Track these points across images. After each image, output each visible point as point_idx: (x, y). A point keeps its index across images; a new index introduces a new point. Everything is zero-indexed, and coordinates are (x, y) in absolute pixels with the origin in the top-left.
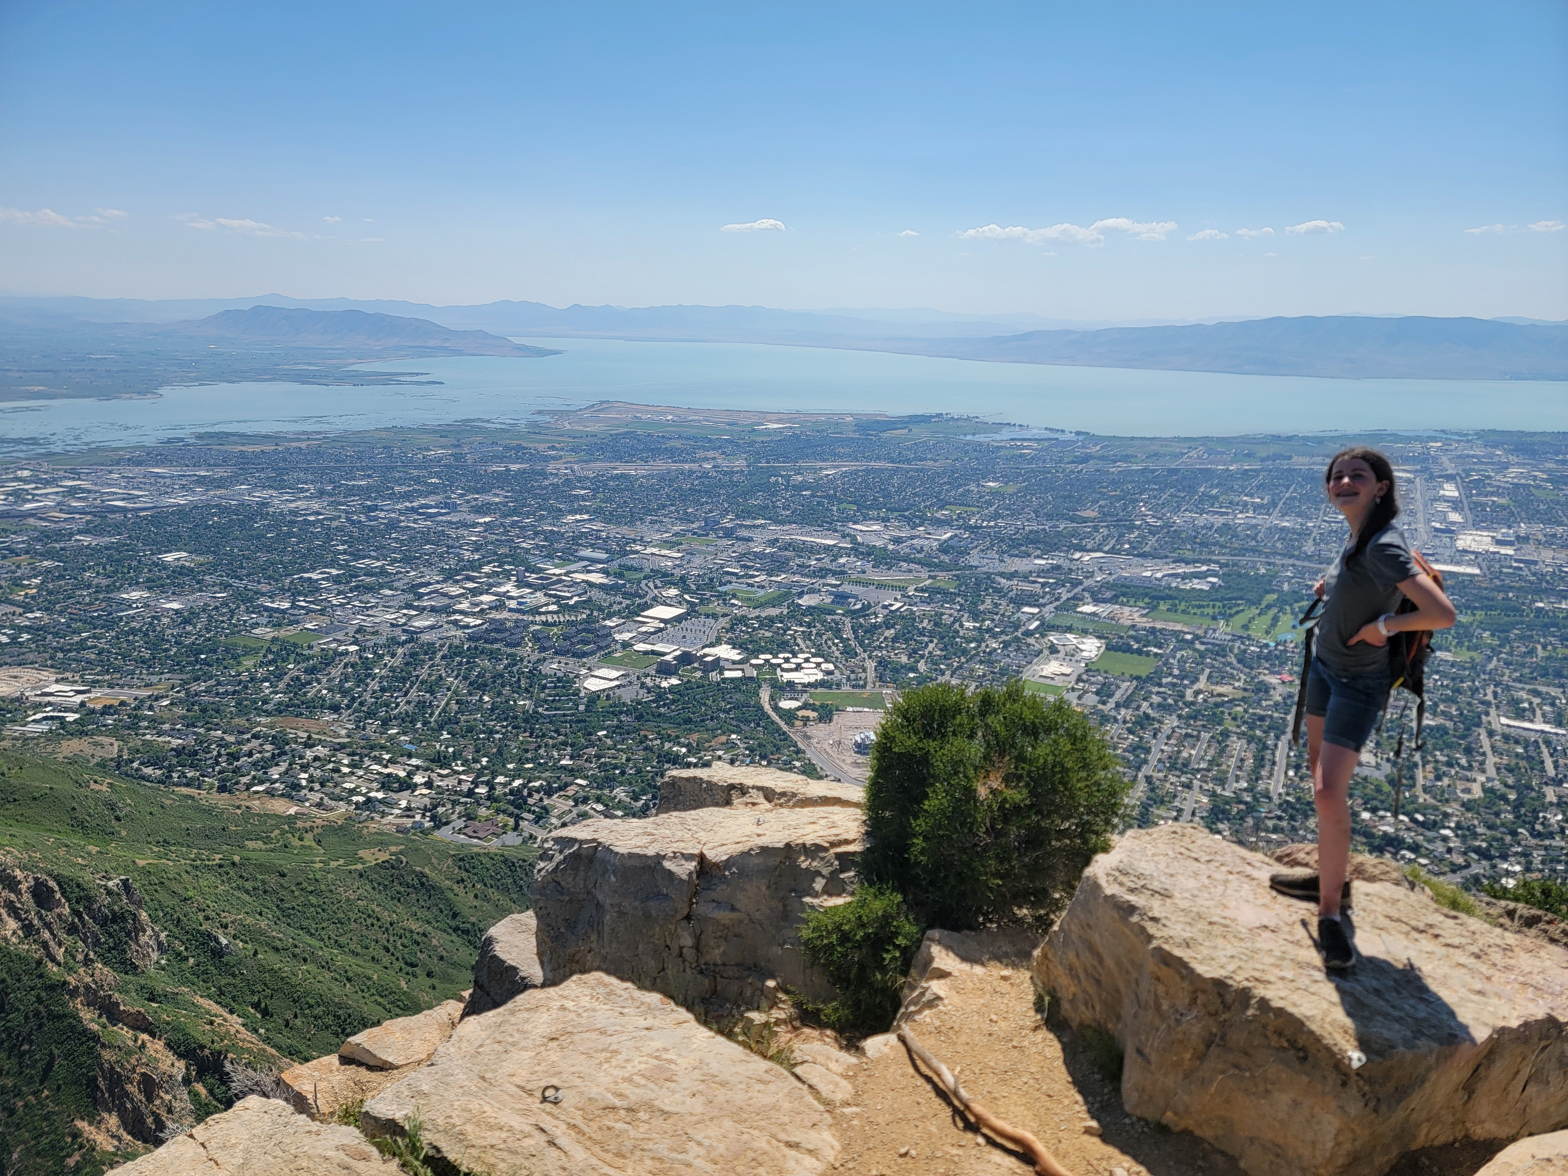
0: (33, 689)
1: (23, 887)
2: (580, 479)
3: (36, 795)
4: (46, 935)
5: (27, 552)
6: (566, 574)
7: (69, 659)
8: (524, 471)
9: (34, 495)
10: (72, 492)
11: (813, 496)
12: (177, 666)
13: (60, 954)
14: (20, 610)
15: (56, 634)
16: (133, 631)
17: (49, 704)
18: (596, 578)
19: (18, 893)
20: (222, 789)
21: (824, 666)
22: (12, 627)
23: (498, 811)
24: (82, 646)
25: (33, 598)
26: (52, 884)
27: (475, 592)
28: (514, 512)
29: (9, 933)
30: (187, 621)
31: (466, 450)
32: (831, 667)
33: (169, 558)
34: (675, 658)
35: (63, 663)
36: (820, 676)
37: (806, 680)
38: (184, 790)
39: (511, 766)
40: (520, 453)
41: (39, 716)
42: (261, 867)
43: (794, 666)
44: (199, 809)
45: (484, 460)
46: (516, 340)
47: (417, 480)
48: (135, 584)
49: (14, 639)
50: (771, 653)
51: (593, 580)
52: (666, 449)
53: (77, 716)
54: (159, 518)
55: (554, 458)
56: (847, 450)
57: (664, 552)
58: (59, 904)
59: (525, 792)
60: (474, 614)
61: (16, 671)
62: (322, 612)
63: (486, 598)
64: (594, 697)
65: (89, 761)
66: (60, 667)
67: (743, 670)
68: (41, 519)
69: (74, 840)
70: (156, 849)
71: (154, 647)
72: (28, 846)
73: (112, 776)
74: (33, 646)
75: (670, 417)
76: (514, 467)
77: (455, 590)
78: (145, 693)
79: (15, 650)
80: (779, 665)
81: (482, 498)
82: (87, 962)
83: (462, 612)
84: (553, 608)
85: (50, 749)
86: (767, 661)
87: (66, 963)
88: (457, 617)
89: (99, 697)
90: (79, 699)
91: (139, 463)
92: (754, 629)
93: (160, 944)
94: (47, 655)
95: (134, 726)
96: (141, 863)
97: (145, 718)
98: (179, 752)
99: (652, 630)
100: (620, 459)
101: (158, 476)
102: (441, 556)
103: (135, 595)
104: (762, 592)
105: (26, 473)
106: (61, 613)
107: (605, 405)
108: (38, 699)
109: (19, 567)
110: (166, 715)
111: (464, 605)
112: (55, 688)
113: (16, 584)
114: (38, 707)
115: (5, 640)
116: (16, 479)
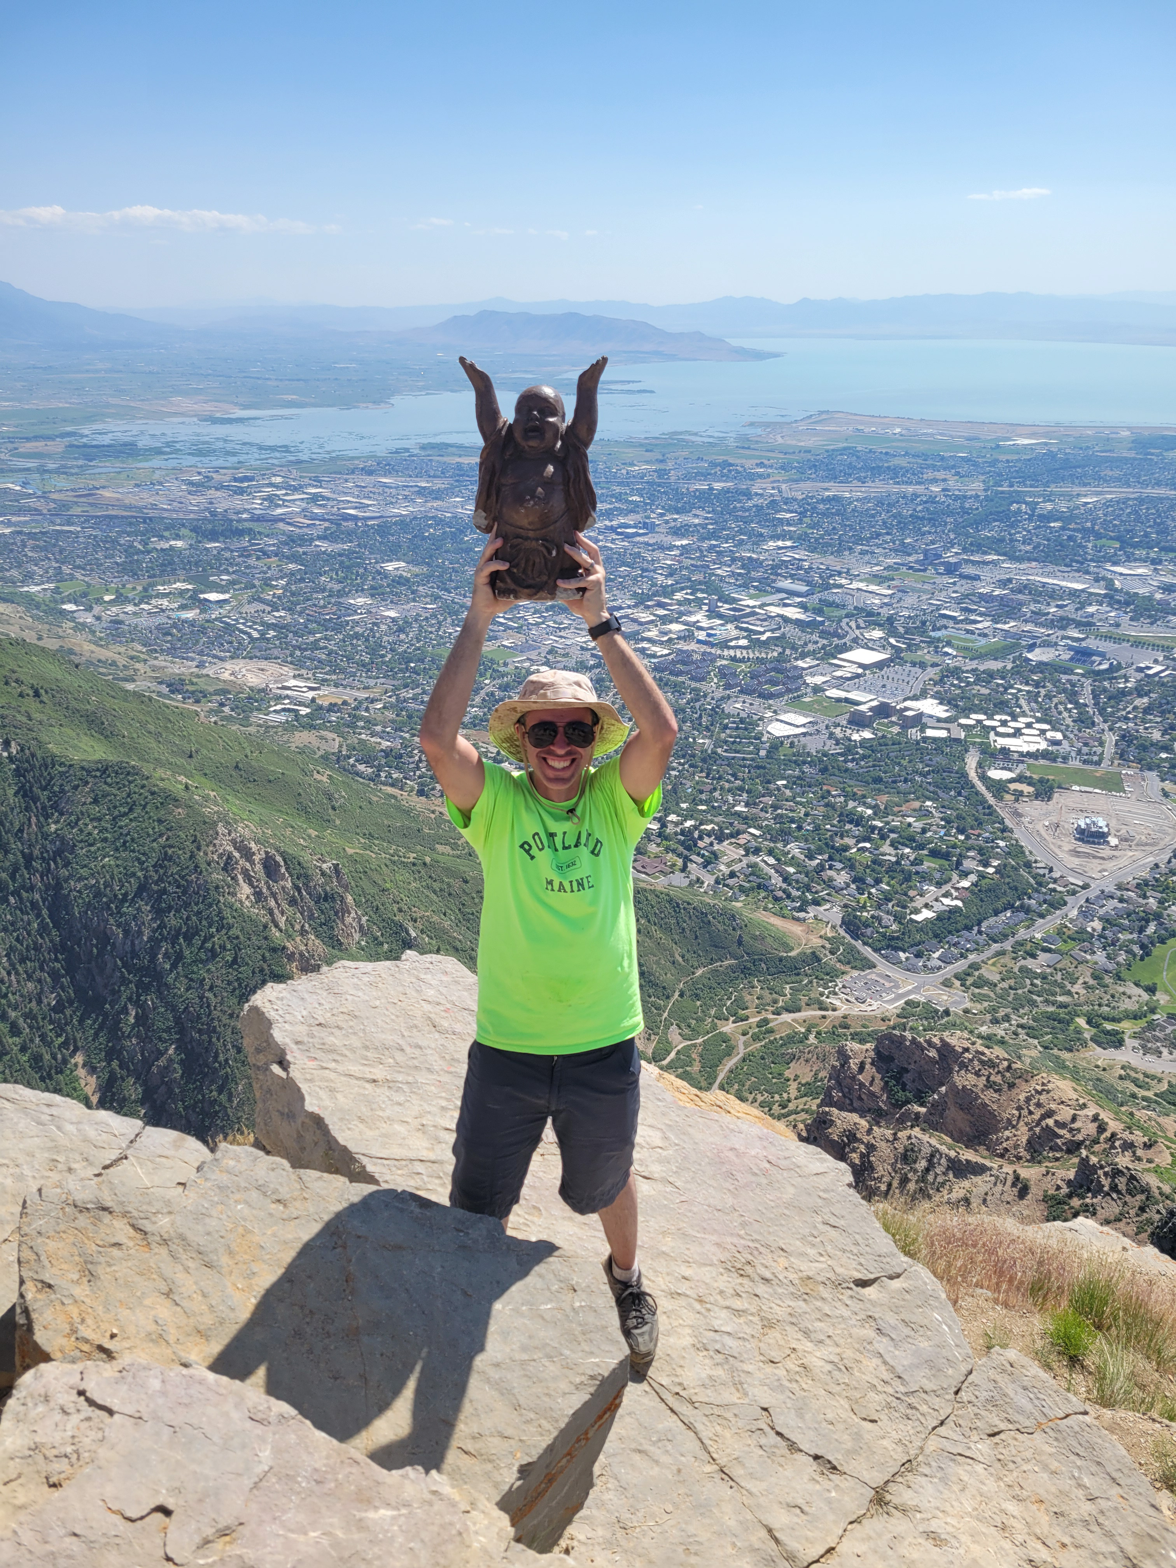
0: (276, 682)
1: (257, 858)
2: (786, 501)
3: (272, 778)
4: (272, 903)
5: (276, 555)
6: (761, 607)
7: (305, 657)
8: (728, 491)
9: (284, 501)
10: (315, 498)
11: (1063, 528)
12: (390, 673)
13: (282, 921)
14: (269, 609)
15: (295, 633)
16: (357, 636)
17: (287, 697)
18: (793, 613)
19: (252, 863)
20: (421, 793)
21: (1049, 734)
22: (263, 624)
23: (668, 850)
24: (315, 646)
25: (279, 598)
26: (279, 859)
27: (665, 620)
28: (713, 535)
29: (244, 897)
30: (401, 630)
31: (670, 465)
32: (1059, 736)
33: (390, 567)
34: (871, 709)
35: (300, 661)
36: (1043, 746)
37: (1025, 749)
38: (390, 790)
39: (684, 806)
40: (725, 469)
41: (279, 707)
42: (450, 872)
43: (1012, 731)
44: (399, 808)
45: (689, 477)
46: (735, 342)
47: (619, 498)
48: (360, 590)
49: (263, 634)
50: (985, 714)
51: (789, 615)
52: (888, 468)
53: (308, 710)
54: (383, 529)
55: (761, 476)
56: (1117, 473)
57: (872, 588)
58: (283, 878)
59: (696, 834)
60: (662, 643)
61: (263, 664)
62: (519, 630)
63: (675, 627)
64: (777, 744)
65: (315, 753)
66: (298, 664)
67: (948, 730)
68: (289, 524)
69: (299, 822)
70: (363, 841)
71: (373, 651)
72: (262, 823)
73: (332, 769)
74: (277, 642)
75: (898, 430)
76: (717, 486)
77: (645, 617)
78: (363, 695)
79: (264, 645)
80: (994, 728)
81: (681, 519)
82: (303, 932)
83: (649, 640)
84: (743, 642)
85: (285, 738)
86: (979, 722)
87: (286, 930)
88: (645, 645)
89: (327, 695)
90: (310, 695)
91: (370, 473)
92: (968, 684)
93: (361, 927)
94: (288, 652)
95: (352, 725)
96: (350, 851)
97: (361, 718)
98: (387, 753)
99: (849, 675)
100: (834, 478)
101: (385, 485)
102: (635, 579)
103: (361, 601)
104: (983, 641)
105: (279, 480)
106: (300, 614)
107: (825, 416)
108: (279, 691)
109: (269, 568)
110: (379, 717)
111: (653, 633)
112: (292, 683)
113: (267, 583)
114: (279, 699)
115: (256, 635)
116: (271, 485)
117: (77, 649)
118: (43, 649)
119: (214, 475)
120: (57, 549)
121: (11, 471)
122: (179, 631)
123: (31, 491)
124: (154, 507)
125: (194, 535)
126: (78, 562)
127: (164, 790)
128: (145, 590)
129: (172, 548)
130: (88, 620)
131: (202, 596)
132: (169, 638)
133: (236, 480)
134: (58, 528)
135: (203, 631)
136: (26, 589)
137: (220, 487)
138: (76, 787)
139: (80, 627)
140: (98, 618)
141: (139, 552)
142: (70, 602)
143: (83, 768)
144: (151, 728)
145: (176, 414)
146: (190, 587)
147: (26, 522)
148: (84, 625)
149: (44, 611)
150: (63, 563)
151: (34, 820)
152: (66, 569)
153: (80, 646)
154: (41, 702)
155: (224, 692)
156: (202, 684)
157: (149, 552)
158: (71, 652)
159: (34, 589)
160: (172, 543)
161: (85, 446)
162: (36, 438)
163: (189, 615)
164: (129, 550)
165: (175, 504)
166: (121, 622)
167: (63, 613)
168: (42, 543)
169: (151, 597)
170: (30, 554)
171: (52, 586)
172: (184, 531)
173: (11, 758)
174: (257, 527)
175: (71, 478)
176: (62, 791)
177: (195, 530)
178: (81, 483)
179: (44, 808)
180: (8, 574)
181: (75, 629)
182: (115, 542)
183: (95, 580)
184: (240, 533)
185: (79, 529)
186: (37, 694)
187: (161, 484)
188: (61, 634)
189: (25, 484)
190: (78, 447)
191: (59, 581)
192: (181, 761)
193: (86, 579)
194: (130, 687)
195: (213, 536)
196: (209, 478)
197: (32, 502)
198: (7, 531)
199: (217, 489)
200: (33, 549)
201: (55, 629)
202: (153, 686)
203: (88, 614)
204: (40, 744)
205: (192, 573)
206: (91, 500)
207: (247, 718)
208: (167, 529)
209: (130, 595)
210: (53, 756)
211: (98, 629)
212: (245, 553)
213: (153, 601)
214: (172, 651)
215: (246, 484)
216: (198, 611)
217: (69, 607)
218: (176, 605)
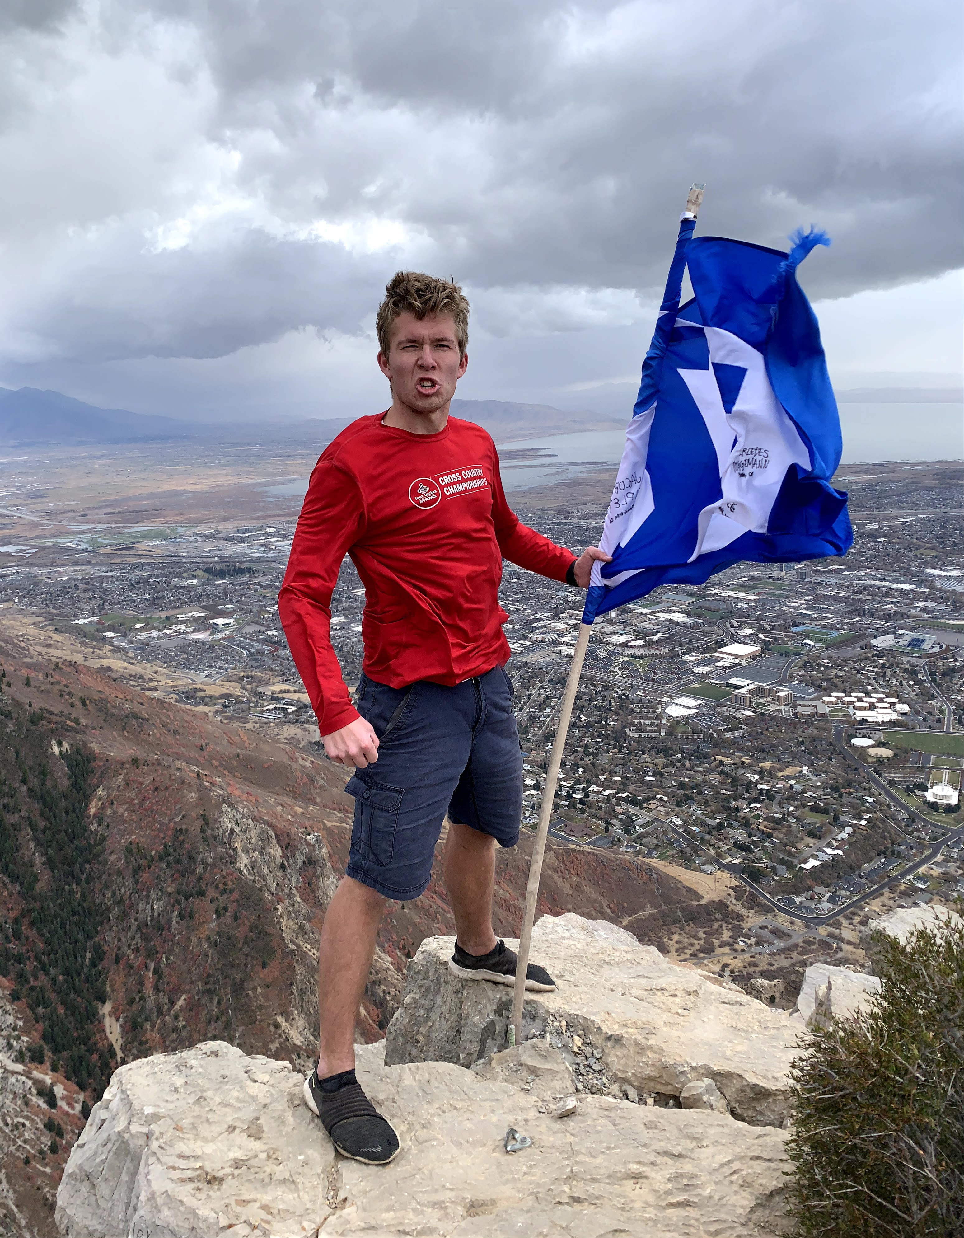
3: (265, 765)
6: (652, 613)
13: (273, 885)
14: (263, 629)
18: (678, 617)
21: (899, 707)
27: (576, 626)
29: (242, 866)
33: (357, 593)
34: (749, 692)
36: (894, 717)
37: (880, 719)
39: (602, 778)
41: (271, 707)
43: (867, 705)
50: (844, 692)
51: (675, 619)
53: (294, 709)
57: (741, 595)
59: (614, 800)
64: (676, 723)
65: (300, 743)
67: (815, 706)
69: (287, 801)
70: (339, 815)
72: (258, 803)
73: (313, 756)
77: (560, 626)
80: (852, 703)
83: (565, 643)
84: (640, 642)
85: (276, 732)
86: (839, 698)
87: (277, 894)
90: (296, 696)
92: (827, 668)
96: (329, 824)
99: (728, 665)
102: (550, 595)
104: (835, 634)
105: (271, 530)
109: (264, 598)
111: (567, 638)
113: (261, 610)
115: (253, 650)
116: (265, 534)
117: (113, 667)
118: (89, 668)
120: (101, 590)
122: (193, 649)
123: (83, 547)
124: (176, 555)
125: (206, 574)
126: (117, 599)
127: (180, 778)
128: (168, 618)
129: (189, 586)
130: (123, 644)
132: (186, 655)
133: (238, 531)
134: (103, 574)
135: (212, 648)
136: (76, 622)
137: (226, 538)
139: (117, 649)
140: (130, 642)
141: (163, 590)
142: (109, 630)
143: (117, 762)
144: (171, 727)
146: (202, 615)
147: (79, 571)
148: (119, 647)
149: (90, 639)
150: (105, 600)
152: (108, 605)
153: (116, 664)
154: (87, 709)
155: (228, 697)
156: (211, 691)
157: (171, 589)
158: (109, 669)
159: (83, 621)
160: (189, 581)
163: (201, 636)
164: (156, 589)
165: (192, 552)
166: (148, 644)
167: (104, 639)
168: (90, 586)
169: (171, 624)
170: (81, 595)
171: (97, 619)
172: (198, 572)
173: (62, 755)
174: (254, 567)
177: (208, 570)
180: (63, 611)
181: (112, 651)
183: (129, 613)
184: (242, 572)
185: (118, 574)
186: (84, 704)
187: (181, 537)
188: (102, 655)
189: (79, 543)
191: (101, 615)
192: (194, 754)
194: (154, 695)
195: (222, 574)
196: (218, 531)
197: (84, 556)
198: (65, 578)
199: (224, 539)
201: (97, 652)
203: (122, 639)
204: (85, 744)
205: (204, 604)
206: (128, 552)
207: (245, 716)
208: (185, 571)
209: (156, 623)
210: (94, 754)
211: (130, 651)
212: (244, 587)
213: (173, 627)
214: (188, 665)
215: (247, 535)
216: (208, 633)
217: (110, 634)
218: (191, 629)
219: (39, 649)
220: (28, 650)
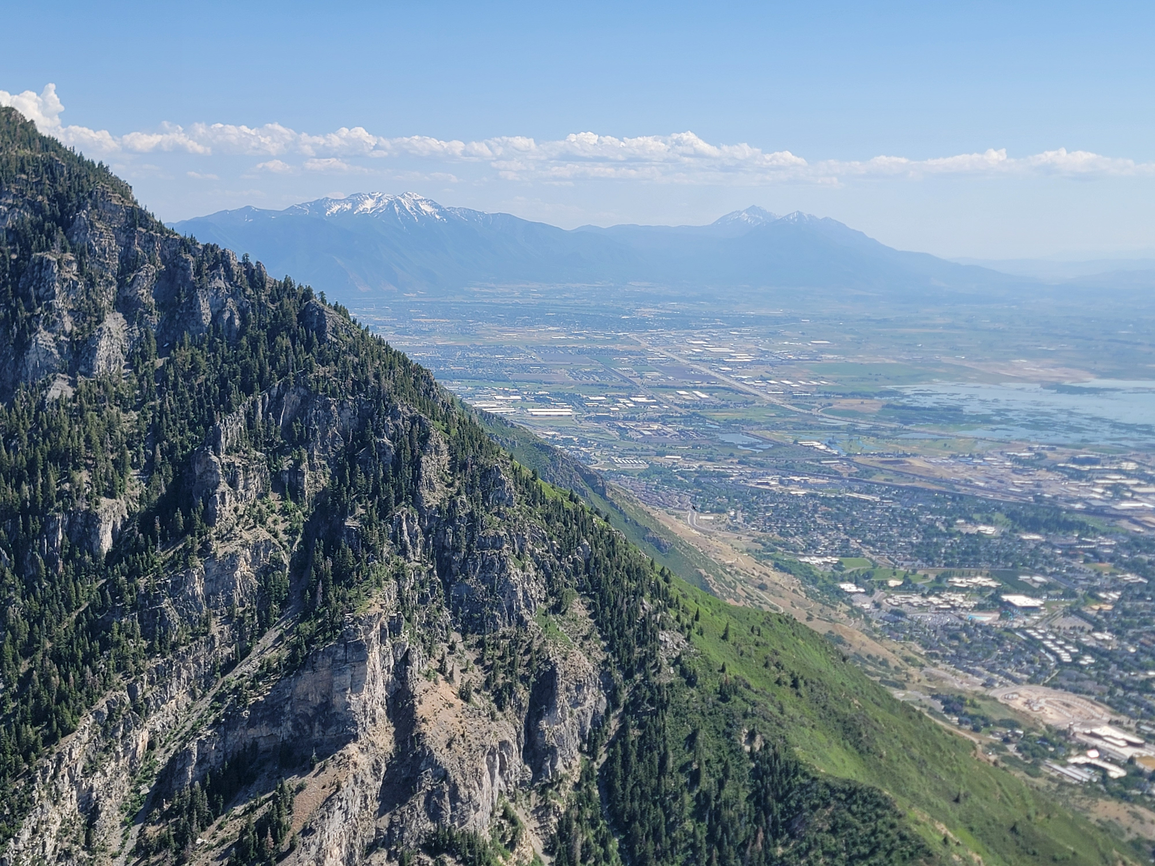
0: (1084, 725)
3: (1058, 856)
5: (1112, 559)
7: (1129, 700)
9: (1134, 493)
14: (1089, 627)
15: (1121, 666)
17: (1095, 748)
22: (1078, 645)
24: (1146, 687)
25: (1106, 615)
35: (1120, 703)
41: (1081, 760)
49: (1076, 658)
53: (1122, 773)
61: (1070, 698)
65: (1122, 834)
66: (1118, 707)
68: (1136, 522)
74: (1094, 673)
79: (1075, 673)
85: (1085, 803)
90: (1129, 752)
94: (1106, 688)
105: (1131, 466)
106: (1132, 641)
108: (1085, 739)
109: (1099, 575)
112: (1105, 730)
113: (1092, 595)
114: (1083, 748)
115: (1066, 658)
116: (1120, 471)
117: (847, 638)
118: (812, 633)
119: (1049, 454)
120: (849, 519)
121: (820, 428)
122: (970, 636)
123: (835, 452)
124: (968, 483)
125: (1010, 522)
126: (869, 537)
127: (917, 838)
128: (938, 579)
129: (979, 534)
130: (867, 606)
131: (1005, 598)
132: (956, 643)
133: (1075, 461)
134: (855, 495)
135: (999, 641)
136: (807, 559)
137: (1052, 468)
138: (814, 807)
139: (856, 612)
140: (878, 605)
141: (939, 534)
142: (850, 581)
143: (827, 785)
144: (916, 752)
145: (1015, 379)
146: (993, 584)
147: (823, 485)
148: (860, 610)
149: (821, 588)
150: (852, 536)
151: (761, 835)
152: (854, 544)
153: (852, 635)
154: (798, 694)
155: (1013, 724)
156: (985, 709)
157: (951, 535)
158: (840, 640)
159: (815, 561)
160: (982, 528)
161: (904, 407)
162: (854, 395)
163: (986, 618)
164: (929, 531)
165: (994, 482)
166: (902, 614)
167: (840, 593)
168: (834, 511)
169: (943, 589)
170: (819, 521)
171: (835, 560)
172: (998, 516)
173: (752, 755)
174: (1092, 521)
175: (881, 441)
176: (799, 808)
177: (1012, 515)
178: (891, 447)
179: (775, 823)
180: (791, 540)
181: (850, 614)
182: (915, 519)
183: (883, 560)
184: (1068, 526)
185: (877, 499)
186: (795, 684)
187: (981, 456)
188: (833, 617)
189: (830, 444)
190: (896, 408)
191: (843, 556)
192: (944, 804)
193: (874, 558)
194: (899, 695)
195: (1033, 526)
196: (1041, 456)
197: (834, 464)
198: (801, 493)
199: (1049, 470)
200: (824, 516)
201: (828, 610)
202: (926, 699)
203: (867, 598)
204: (787, 745)
205: (999, 568)
206: (897, 468)
207: (1036, 765)
208: (978, 511)
209: (920, 583)
210: (797, 763)
211: (875, 618)
212: (1070, 552)
213: (945, 595)
214: (957, 660)
215: (1087, 468)
216: (998, 615)
217: (849, 587)
218: (972, 604)
219: (750, 588)
220: (734, 588)
